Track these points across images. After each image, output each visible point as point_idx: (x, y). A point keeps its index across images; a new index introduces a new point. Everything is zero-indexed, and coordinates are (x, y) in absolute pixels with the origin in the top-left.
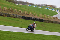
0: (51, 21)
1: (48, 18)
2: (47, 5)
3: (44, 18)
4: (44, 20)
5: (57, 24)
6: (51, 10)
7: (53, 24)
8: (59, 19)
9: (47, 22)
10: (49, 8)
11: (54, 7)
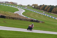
0: (12, 17)
1: (10, 14)
2: (8, 2)
3: (6, 14)
4: (6, 17)
5: (18, 20)
6: (13, 6)
7: (14, 20)
8: (20, 16)
9: (9, 18)
10: (10, 5)
11: (15, 4)
